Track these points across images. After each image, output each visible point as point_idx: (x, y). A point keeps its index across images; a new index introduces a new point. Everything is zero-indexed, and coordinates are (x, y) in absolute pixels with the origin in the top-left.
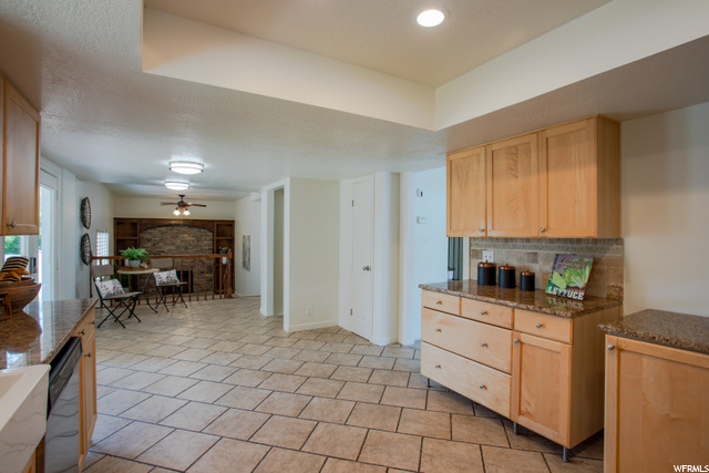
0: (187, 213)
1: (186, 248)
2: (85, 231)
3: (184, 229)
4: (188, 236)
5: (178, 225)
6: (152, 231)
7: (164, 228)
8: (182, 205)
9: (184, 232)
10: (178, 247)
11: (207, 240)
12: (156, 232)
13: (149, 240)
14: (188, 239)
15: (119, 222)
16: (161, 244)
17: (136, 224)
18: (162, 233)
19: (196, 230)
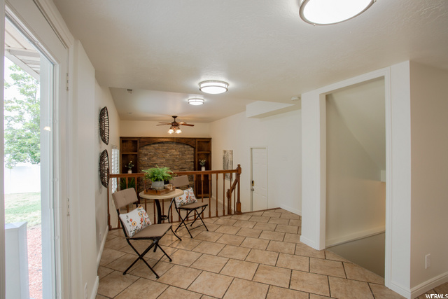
0: (179, 132)
1: (174, 161)
2: (104, 147)
3: (172, 145)
4: (175, 151)
5: (167, 142)
6: (148, 147)
7: (157, 145)
8: (175, 125)
9: (172, 148)
10: (167, 160)
11: (189, 154)
12: (151, 148)
13: (146, 155)
14: (176, 153)
15: (124, 140)
16: (155, 158)
17: (137, 141)
18: (156, 149)
19: (181, 146)
